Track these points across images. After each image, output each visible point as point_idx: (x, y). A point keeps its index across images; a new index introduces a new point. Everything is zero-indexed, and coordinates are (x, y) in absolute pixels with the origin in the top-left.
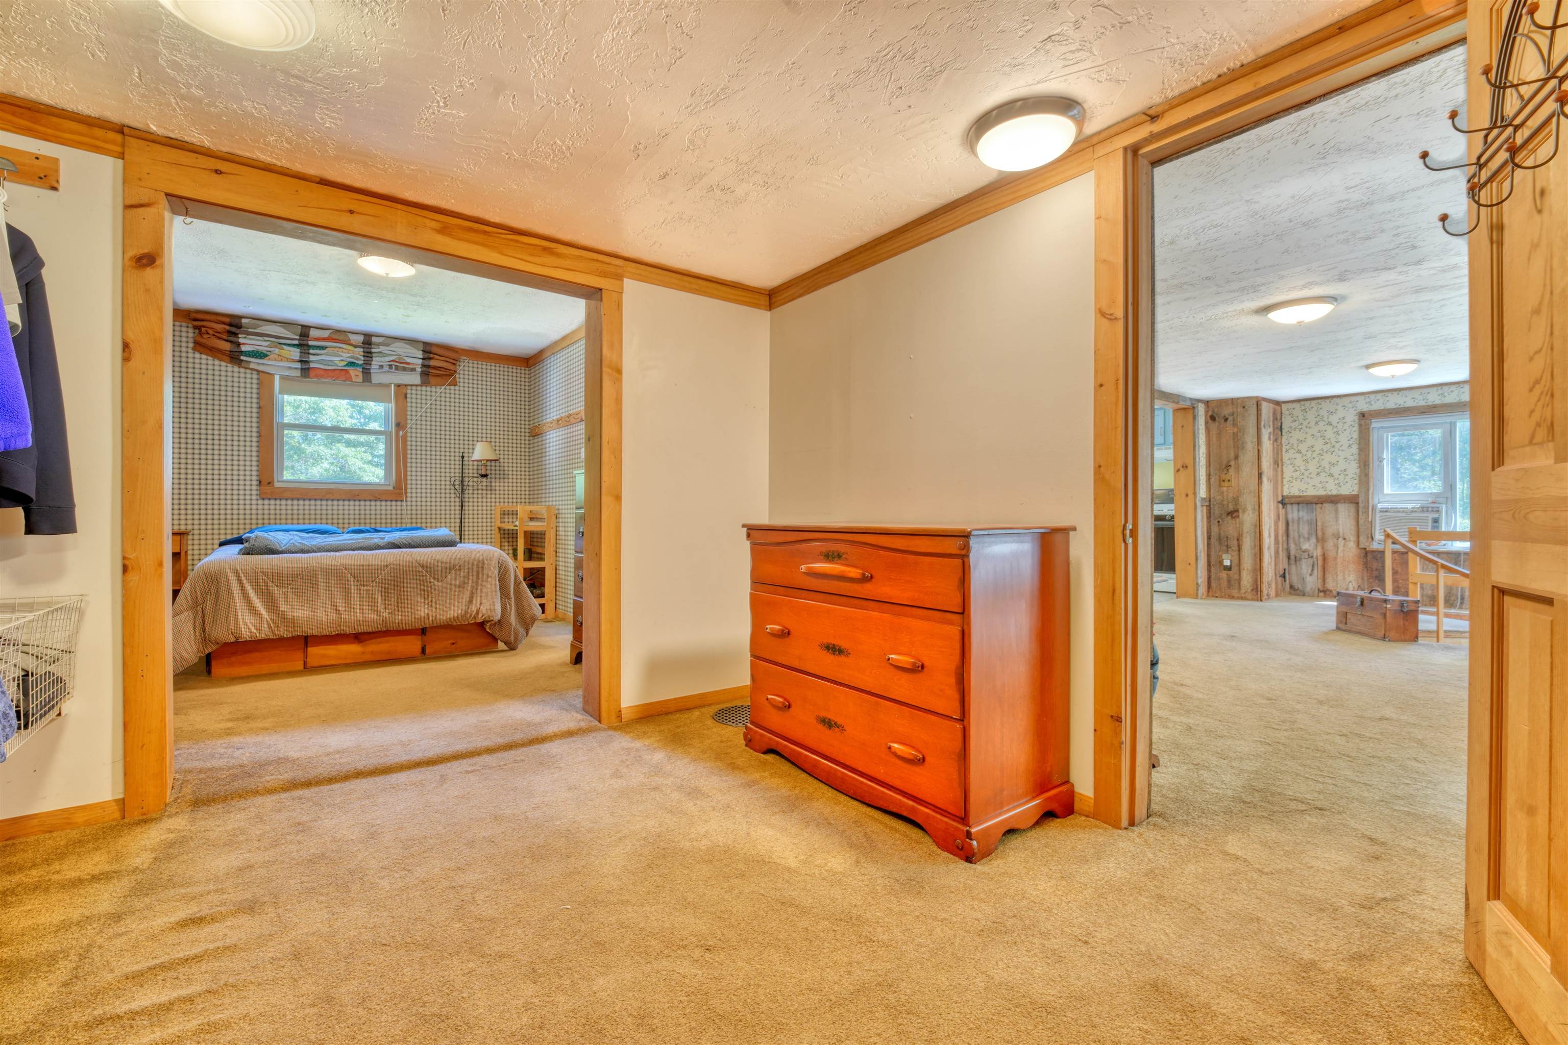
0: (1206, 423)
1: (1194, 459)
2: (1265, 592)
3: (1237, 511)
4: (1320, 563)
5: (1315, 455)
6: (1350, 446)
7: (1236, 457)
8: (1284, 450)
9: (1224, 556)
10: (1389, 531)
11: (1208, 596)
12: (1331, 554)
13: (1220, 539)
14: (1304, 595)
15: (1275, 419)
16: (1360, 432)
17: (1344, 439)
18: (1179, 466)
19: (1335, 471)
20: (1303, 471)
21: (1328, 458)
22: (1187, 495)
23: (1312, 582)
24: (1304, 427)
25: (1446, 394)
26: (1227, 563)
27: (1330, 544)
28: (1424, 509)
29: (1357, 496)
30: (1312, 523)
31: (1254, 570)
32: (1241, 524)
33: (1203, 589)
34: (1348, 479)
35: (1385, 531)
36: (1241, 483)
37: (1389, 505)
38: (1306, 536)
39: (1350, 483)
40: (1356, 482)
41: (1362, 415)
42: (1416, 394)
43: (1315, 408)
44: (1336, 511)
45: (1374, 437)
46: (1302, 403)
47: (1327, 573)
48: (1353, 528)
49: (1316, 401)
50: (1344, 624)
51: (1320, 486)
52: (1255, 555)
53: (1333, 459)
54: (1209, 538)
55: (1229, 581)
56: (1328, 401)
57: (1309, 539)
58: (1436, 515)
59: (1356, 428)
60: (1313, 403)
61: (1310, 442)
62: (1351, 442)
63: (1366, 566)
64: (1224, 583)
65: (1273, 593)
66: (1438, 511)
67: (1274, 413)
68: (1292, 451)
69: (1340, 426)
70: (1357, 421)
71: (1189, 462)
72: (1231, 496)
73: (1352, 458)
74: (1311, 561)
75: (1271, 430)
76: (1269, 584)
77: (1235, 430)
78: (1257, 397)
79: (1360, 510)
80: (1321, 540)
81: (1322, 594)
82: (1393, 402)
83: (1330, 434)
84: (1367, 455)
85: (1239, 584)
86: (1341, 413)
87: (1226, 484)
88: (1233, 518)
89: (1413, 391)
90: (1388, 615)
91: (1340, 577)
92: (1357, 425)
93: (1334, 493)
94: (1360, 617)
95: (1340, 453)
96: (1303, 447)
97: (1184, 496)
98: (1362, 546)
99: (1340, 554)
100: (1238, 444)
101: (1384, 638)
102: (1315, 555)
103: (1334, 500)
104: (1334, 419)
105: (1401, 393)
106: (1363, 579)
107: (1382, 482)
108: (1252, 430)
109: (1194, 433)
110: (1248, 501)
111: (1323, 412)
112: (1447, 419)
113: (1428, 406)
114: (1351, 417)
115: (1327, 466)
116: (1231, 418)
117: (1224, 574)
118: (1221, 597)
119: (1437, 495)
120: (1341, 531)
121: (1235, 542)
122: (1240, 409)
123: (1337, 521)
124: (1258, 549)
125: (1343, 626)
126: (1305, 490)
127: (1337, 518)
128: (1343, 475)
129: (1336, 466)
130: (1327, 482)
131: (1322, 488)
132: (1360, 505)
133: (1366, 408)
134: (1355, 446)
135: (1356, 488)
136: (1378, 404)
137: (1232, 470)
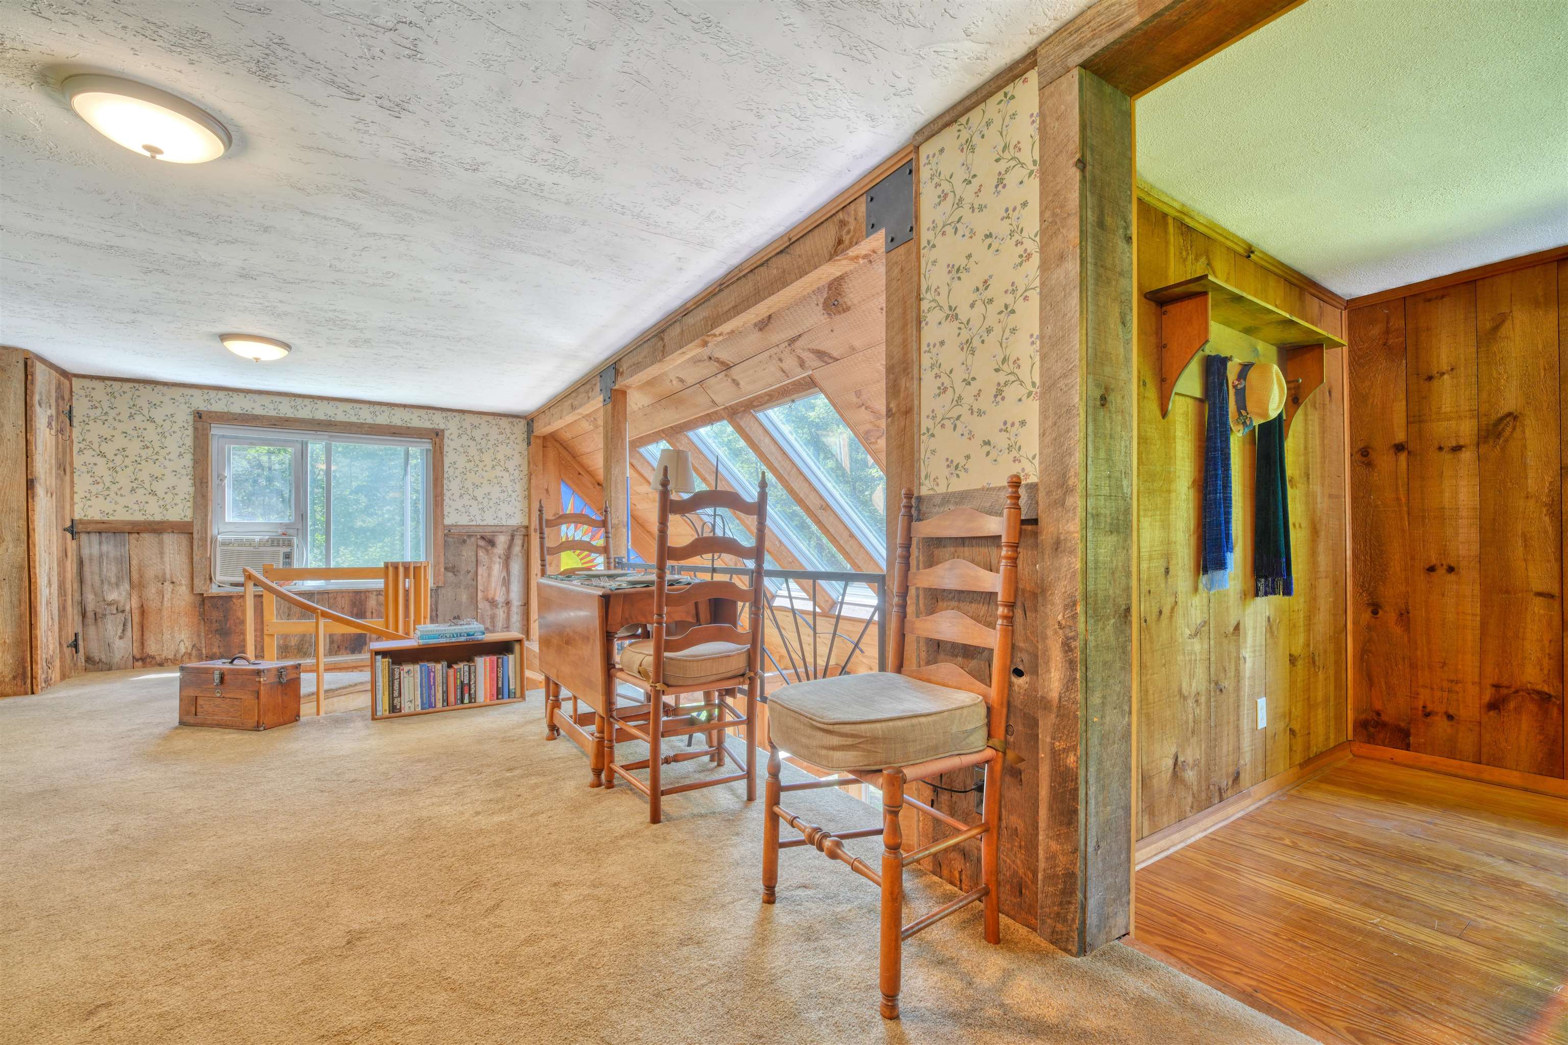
2: (40, 677)
4: (136, 619)
5: (128, 462)
6: (180, 455)
8: (75, 450)
10: (248, 568)
12: (153, 605)
14: (110, 669)
15: (60, 398)
16: (196, 438)
17: (172, 444)
19: (160, 488)
20: (108, 484)
21: (148, 469)
23: (122, 647)
24: (110, 418)
25: (298, 407)
27: (151, 591)
28: (274, 542)
29: (190, 524)
30: (124, 562)
31: (19, 643)
34: (178, 500)
35: (245, 571)
37: (232, 537)
38: (113, 580)
39: (181, 506)
40: (190, 504)
41: (199, 416)
42: (266, 400)
43: (129, 395)
44: (161, 543)
45: (214, 447)
46: (109, 383)
47: (147, 631)
48: (186, 567)
49: (131, 385)
51: (136, 507)
52: (21, 616)
53: (156, 470)
56: (149, 388)
57: (117, 585)
58: (287, 550)
59: (190, 432)
60: (128, 386)
61: (120, 441)
62: (182, 450)
63: (203, 616)
65: (55, 675)
66: (290, 544)
67: (59, 388)
68: (89, 453)
69: (167, 425)
70: (191, 422)
73: (184, 472)
74: (121, 617)
75: (52, 412)
76: (49, 663)
78: (26, 351)
79: (195, 543)
80: (138, 586)
81: (140, 663)
82: (238, 405)
83: (151, 434)
84: (205, 470)
86: (171, 409)
89: (264, 396)
90: (262, 693)
91: (167, 636)
92: (191, 428)
93: (158, 518)
94: (218, 701)
95: (167, 463)
96: (109, 449)
98: (197, 590)
99: (167, 604)
101: (257, 727)
102: (128, 608)
103: (157, 528)
104: (158, 414)
105: (249, 396)
106: (199, 636)
107: (223, 507)
108: (15, 406)
111: (142, 402)
112: (297, 436)
113: (280, 418)
114: (183, 416)
115: (147, 479)
119: (288, 526)
120: (167, 572)
123: (162, 558)
124: (25, 607)
125: (190, 719)
126: (111, 512)
127: (162, 553)
128: (169, 494)
129: (160, 481)
130: (147, 503)
131: (140, 510)
132: (195, 536)
133: (203, 407)
134: (188, 457)
135: (189, 513)
136: (220, 404)
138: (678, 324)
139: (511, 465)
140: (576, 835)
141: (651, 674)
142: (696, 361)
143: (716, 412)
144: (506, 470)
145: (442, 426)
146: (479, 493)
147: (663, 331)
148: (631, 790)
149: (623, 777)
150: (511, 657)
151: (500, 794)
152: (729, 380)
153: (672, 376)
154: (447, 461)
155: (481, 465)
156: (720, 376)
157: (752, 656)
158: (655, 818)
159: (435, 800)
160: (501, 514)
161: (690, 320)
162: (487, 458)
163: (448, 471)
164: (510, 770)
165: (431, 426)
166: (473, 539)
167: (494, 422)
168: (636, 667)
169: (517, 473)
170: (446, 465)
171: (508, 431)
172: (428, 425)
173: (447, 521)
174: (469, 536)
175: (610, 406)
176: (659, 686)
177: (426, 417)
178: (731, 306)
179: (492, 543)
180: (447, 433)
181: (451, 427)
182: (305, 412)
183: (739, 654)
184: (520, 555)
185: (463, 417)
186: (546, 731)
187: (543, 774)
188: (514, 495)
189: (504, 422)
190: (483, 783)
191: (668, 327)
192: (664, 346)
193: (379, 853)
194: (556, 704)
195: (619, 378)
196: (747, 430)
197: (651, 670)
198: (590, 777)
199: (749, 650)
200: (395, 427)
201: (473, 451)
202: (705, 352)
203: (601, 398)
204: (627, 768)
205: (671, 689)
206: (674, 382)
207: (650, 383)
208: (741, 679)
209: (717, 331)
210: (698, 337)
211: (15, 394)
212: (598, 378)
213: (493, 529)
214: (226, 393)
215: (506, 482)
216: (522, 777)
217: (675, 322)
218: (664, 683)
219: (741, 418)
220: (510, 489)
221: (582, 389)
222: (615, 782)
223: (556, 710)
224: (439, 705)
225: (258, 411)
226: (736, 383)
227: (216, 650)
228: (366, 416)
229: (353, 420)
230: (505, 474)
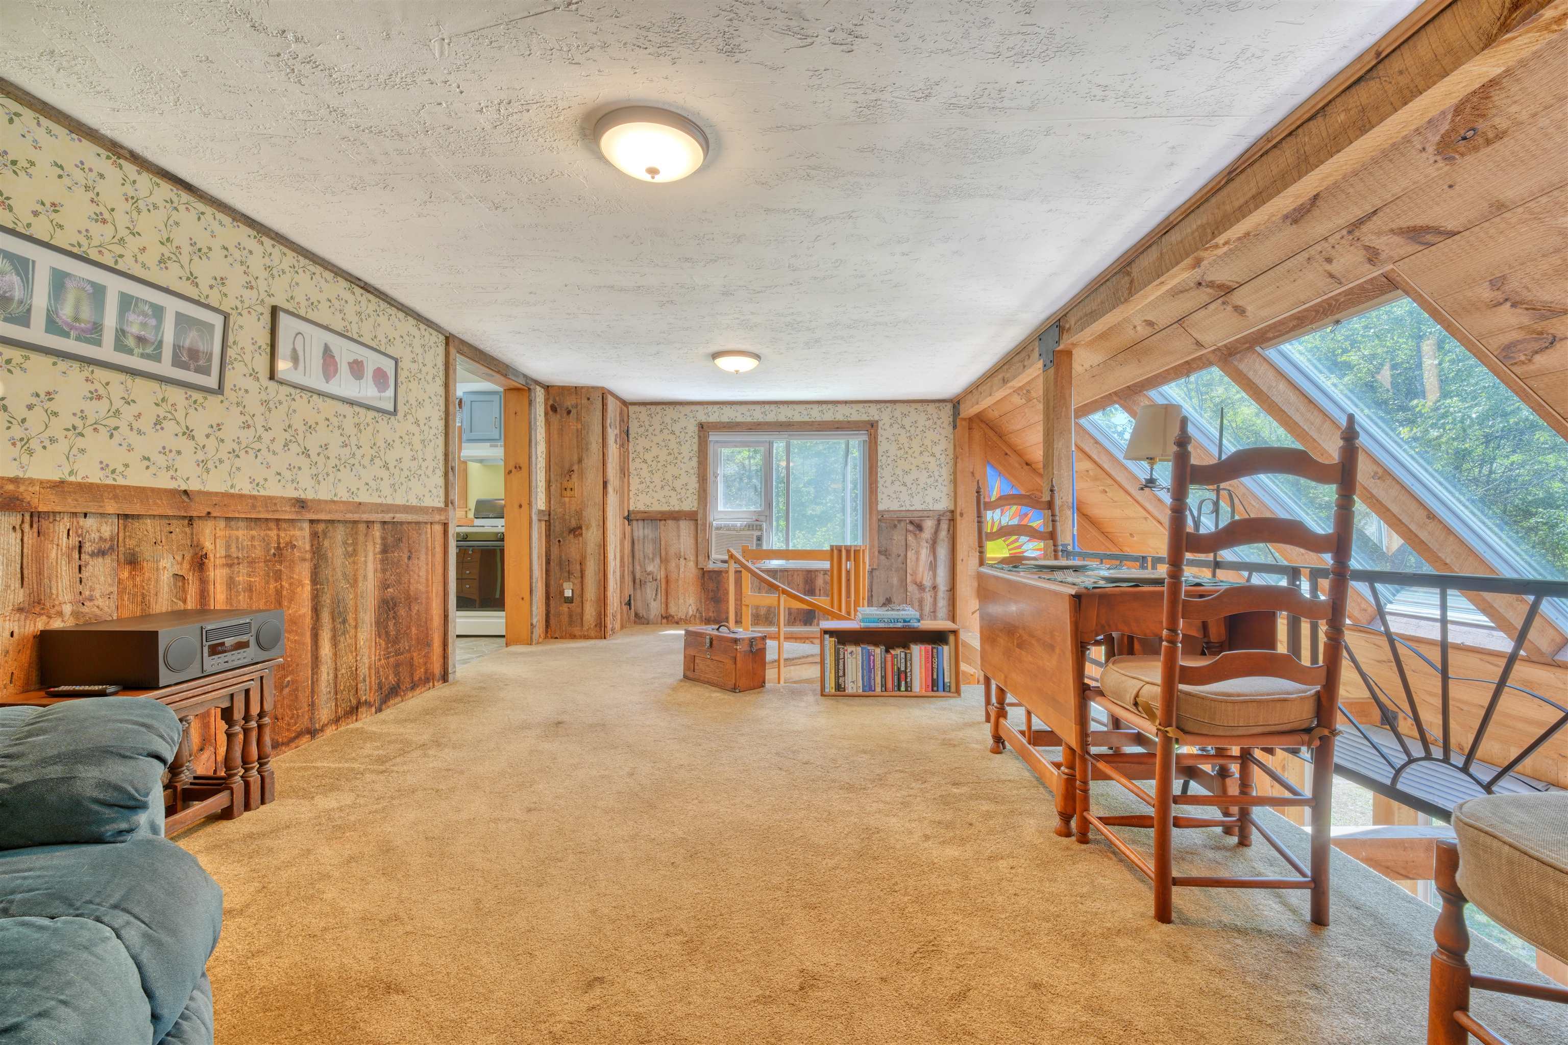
0: (546, 414)
1: (530, 457)
2: (609, 626)
3: (580, 528)
4: (663, 586)
5: (659, 466)
6: (690, 458)
7: (580, 461)
8: (631, 459)
9: (566, 585)
10: (731, 549)
11: (546, 637)
12: (673, 576)
13: (560, 564)
14: (648, 624)
15: (622, 420)
16: (700, 444)
17: (685, 450)
18: (511, 467)
19: (678, 484)
20: (648, 483)
21: (672, 471)
22: (520, 506)
23: (656, 608)
24: (649, 433)
25: (767, 412)
26: (568, 593)
27: (673, 564)
28: (750, 527)
29: (696, 513)
30: (657, 542)
31: (599, 600)
32: (585, 543)
33: (539, 630)
34: (688, 494)
35: (729, 551)
36: (585, 494)
37: (723, 523)
38: (651, 556)
39: (690, 499)
40: (696, 497)
41: (701, 426)
42: (743, 409)
43: (660, 414)
44: (678, 528)
45: (711, 451)
46: (648, 407)
47: (669, 596)
48: (693, 546)
50: (692, 675)
51: (664, 500)
52: (600, 580)
53: (676, 471)
54: (548, 562)
55: (570, 616)
56: (672, 407)
57: (653, 560)
58: (759, 533)
59: (696, 440)
60: (659, 407)
61: (655, 451)
62: (691, 455)
63: (703, 586)
64: (565, 619)
65: (618, 626)
66: (761, 529)
67: (621, 413)
68: (638, 460)
69: (683, 436)
70: (697, 432)
71: (523, 462)
72: (573, 508)
73: (692, 471)
74: (655, 584)
75: (617, 432)
76: (614, 616)
77: (579, 426)
78: (603, 388)
79: (699, 528)
80: (665, 561)
81: (665, 621)
82: (726, 415)
83: (673, 445)
84: (705, 470)
85: (582, 619)
86: (683, 422)
87: (568, 493)
88: (575, 536)
90: (738, 659)
91: (681, 601)
92: (697, 437)
93: (677, 508)
94: (709, 662)
95: (682, 465)
96: (649, 457)
97: (516, 506)
98: (700, 566)
99: (682, 576)
100: (582, 445)
101: (734, 689)
102: (659, 578)
103: (675, 516)
104: (677, 428)
105: (730, 407)
106: (701, 602)
107: (717, 499)
108: (597, 429)
109: (530, 423)
110: (592, 515)
111: (668, 419)
112: (765, 437)
113: (755, 423)
114: (692, 428)
115: (670, 479)
116: (574, 411)
117: (565, 608)
118: (562, 638)
119: (759, 513)
120: (682, 550)
121: (578, 567)
122: (584, 401)
123: (679, 539)
124: (602, 574)
125: (690, 674)
126: (650, 504)
127: (679, 536)
128: (684, 490)
129: (678, 479)
130: (670, 497)
131: (666, 503)
132: (699, 522)
133: (703, 418)
134: (695, 459)
135: (696, 504)
136: (715, 416)
137: (575, 476)
138: (1154, 247)
139: (937, 450)
140: (1052, 909)
141: (1158, 713)
142: (1176, 293)
143: (1200, 358)
144: (933, 455)
145: (876, 418)
146: (908, 479)
147: (1130, 264)
148: (1114, 853)
149: (1098, 830)
150: (946, 648)
151: (949, 816)
152: (1229, 308)
153: (1138, 321)
154: (881, 450)
155: (910, 452)
156: (1212, 307)
157: (1324, 701)
158: (1164, 914)
159: (881, 806)
160: (929, 499)
161: (1174, 237)
162: (915, 444)
163: (882, 460)
164: (955, 784)
165: (867, 419)
166: (903, 524)
167: (921, 409)
168: (1130, 697)
169: (943, 457)
170: (880, 453)
171: (935, 416)
172: (865, 418)
173: (881, 507)
174: (900, 521)
175: (1052, 371)
176: (1172, 732)
177: (863, 410)
178: (1250, 195)
179: (920, 527)
180: (880, 424)
181: (884, 418)
182: (774, 416)
183: (1302, 698)
184: (949, 540)
185: (895, 407)
186: (990, 742)
187: (994, 799)
188: (940, 480)
189: (931, 408)
190: (928, 795)
191: (1137, 256)
192: (1132, 282)
193: (831, 863)
194: (1002, 713)
195: (1065, 336)
196: (1251, 375)
197: (1157, 705)
198: (1056, 822)
199: (1318, 693)
200: (838, 422)
201: (903, 439)
202: (1196, 274)
203: (1040, 364)
204: (1106, 821)
205: (1189, 738)
206: (1139, 328)
207: (1103, 336)
208: (1306, 737)
209: (1220, 240)
210: (1188, 255)
211: (597, 420)
212: (1037, 343)
213: (921, 514)
214: (719, 406)
215: (933, 466)
216: (970, 797)
217: (1150, 246)
218: (1178, 728)
219: (1241, 360)
220: (936, 474)
221: (1017, 359)
222: (1091, 836)
223: (1002, 720)
224: (878, 689)
225: (740, 419)
226: (1240, 311)
227: (711, 614)
228: (816, 414)
229: (806, 419)
230: (932, 459)
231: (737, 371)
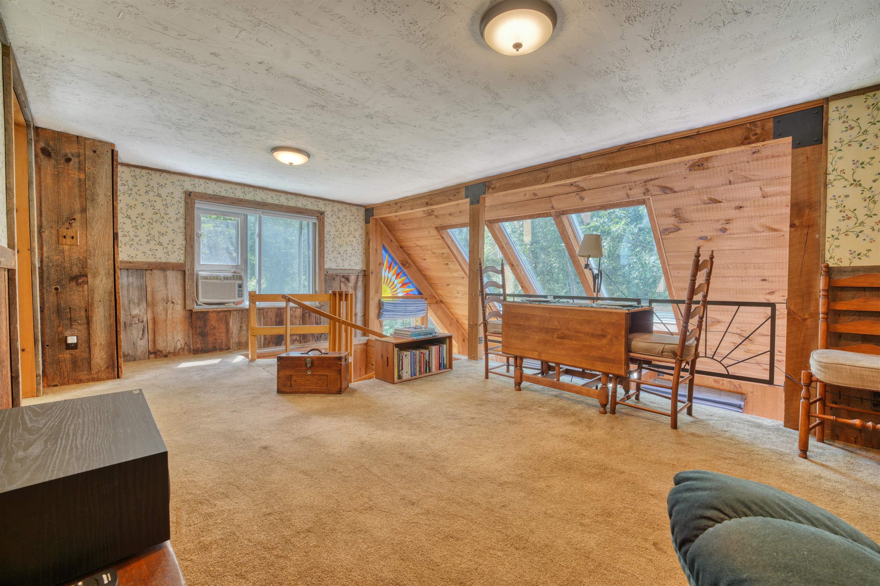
0: (36, 156)
1: (29, 200)
2: (121, 367)
3: (84, 275)
4: (150, 326)
5: (144, 222)
6: (177, 219)
7: (84, 210)
9: (68, 332)
11: (44, 386)
12: (161, 317)
13: (59, 311)
14: (135, 360)
16: (186, 209)
17: (172, 212)
19: (165, 240)
21: (157, 228)
23: (143, 345)
25: (246, 193)
26: (72, 340)
27: (160, 309)
28: (233, 278)
29: (183, 265)
30: (143, 289)
32: (91, 291)
33: (42, 381)
34: (175, 249)
36: (90, 242)
37: (208, 273)
38: (136, 301)
39: (177, 253)
40: (182, 252)
41: (189, 195)
42: (228, 187)
44: (166, 277)
46: (133, 169)
47: (157, 335)
48: (181, 292)
49: (147, 171)
51: (150, 253)
53: (163, 230)
54: (43, 310)
55: (74, 362)
57: (139, 304)
58: (240, 282)
59: (183, 204)
60: (144, 172)
61: (140, 209)
62: (178, 216)
63: (191, 324)
64: (67, 366)
66: (241, 279)
70: (183, 199)
72: (75, 256)
73: (179, 230)
74: (141, 325)
77: (82, 176)
78: (112, 145)
79: (187, 277)
80: (151, 305)
81: (152, 356)
82: (211, 189)
83: (159, 205)
84: (190, 230)
85: (89, 363)
86: (170, 188)
87: (68, 241)
88: (78, 284)
89: (226, 185)
91: (170, 337)
92: (183, 202)
93: (164, 260)
94: (309, 377)
95: (169, 224)
98: (188, 308)
99: (169, 317)
100: (85, 194)
102: (145, 319)
103: (163, 267)
104: (164, 192)
105: (218, 184)
106: (189, 337)
107: (199, 254)
110: (99, 264)
111: (153, 183)
112: (241, 210)
113: (237, 199)
114: (179, 194)
115: (156, 235)
116: (75, 160)
117: (67, 355)
118: (64, 384)
119: (237, 266)
120: (170, 296)
121: (83, 314)
122: (89, 153)
123: (166, 286)
124: (113, 319)
125: (287, 389)
126: (135, 256)
127: (166, 284)
128: (170, 245)
129: (165, 236)
130: (156, 250)
131: (152, 255)
132: (187, 272)
133: (190, 189)
134: (182, 221)
135: (182, 258)
136: (200, 188)
137: (76, 225)
139: (357, 234)
144: (355, 237)
145: (323, 210)
146: (342, 250)
147: (547, 168)
150: (445, 346)
154: (326, 230)
155: (343, 233)
156: (571, 194)
160: (352, 263)
162: (345, 229)
163: (327, 237)
165: (318, 209)
166: (338, 277)
167: (349, 208)
169: (360, 239)
170: (326, 233)
171: (356, 214)
172: (315, 208)
173: (326, 267)
174: (337, 275)
177: (315, 203)
179: (348, 279)
180: (326, 213)
181: (328, 210)
182: (250, 196)
184: (361, 287)
185: (334, 204)
188: (359, 252)
189: (354, 209)
200: (299, 208)
201: (339, 225)
203: (466, 200)
211: (106, 173)
212: (463, 190)
213: (348, 271)
214: (204, 181)
215: (354, 244)
217: (563, 164)
220: (356, 248)
224: (418, 374)
225: (223, 194)
226: (582, 199)
227: (199, 346)
228: (283, 200)
229: (277, 202)
230: (354, 240)
231: (291, 164)
